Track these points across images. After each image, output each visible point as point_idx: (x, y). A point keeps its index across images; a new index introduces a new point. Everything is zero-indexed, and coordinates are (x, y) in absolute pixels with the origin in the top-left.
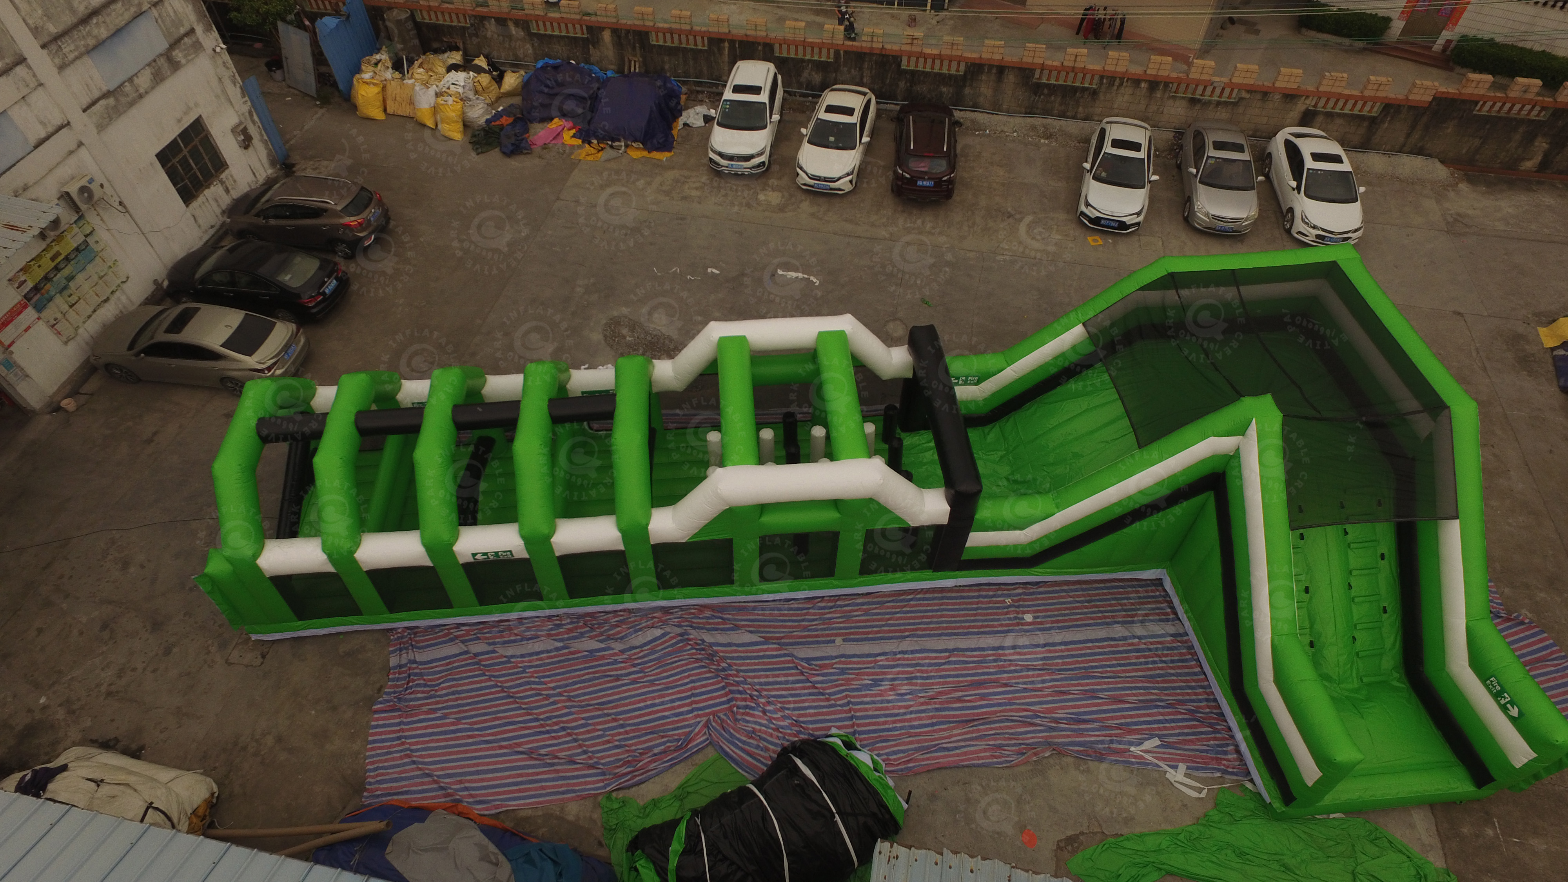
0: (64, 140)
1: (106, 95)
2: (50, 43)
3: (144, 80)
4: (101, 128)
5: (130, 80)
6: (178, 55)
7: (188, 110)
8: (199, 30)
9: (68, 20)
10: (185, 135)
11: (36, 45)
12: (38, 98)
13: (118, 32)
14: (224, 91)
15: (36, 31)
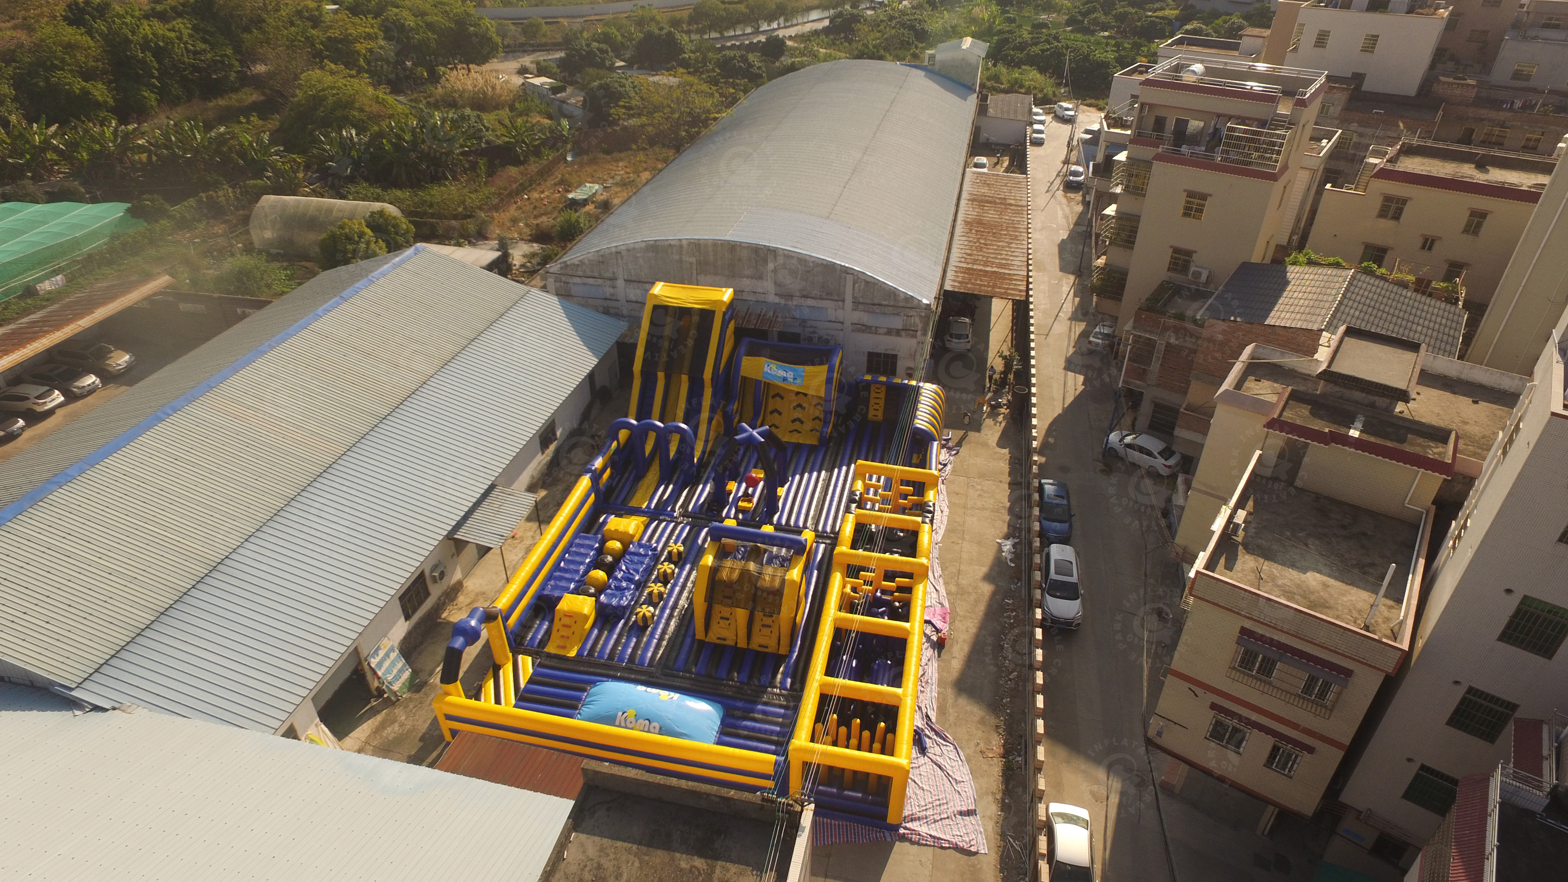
0: (839, 326)
1: (863, 325)
2: (856, 303)
3: (881, 331)
4: (853, 331)
5: (876, 328)
6: (903, 333)
7: (894, 349)
8: (919, 333)
9: (868, 301)
10: (887, 356)
11: (851, 300)
12: (840, 312)
13: (884, 314)
14: (915, 355)
15: (854, 297)
